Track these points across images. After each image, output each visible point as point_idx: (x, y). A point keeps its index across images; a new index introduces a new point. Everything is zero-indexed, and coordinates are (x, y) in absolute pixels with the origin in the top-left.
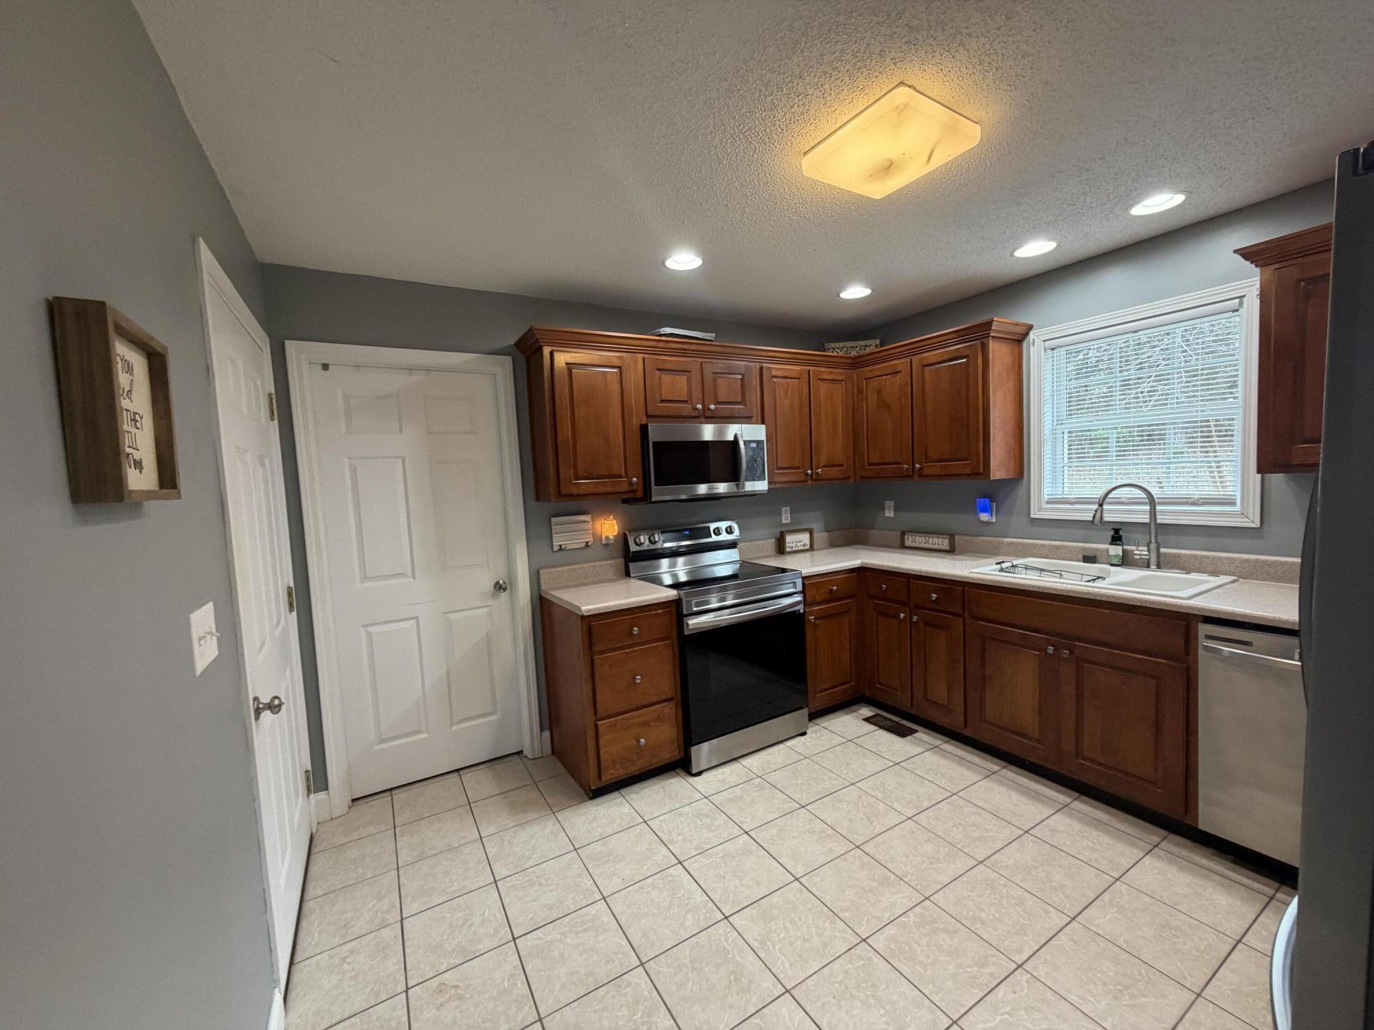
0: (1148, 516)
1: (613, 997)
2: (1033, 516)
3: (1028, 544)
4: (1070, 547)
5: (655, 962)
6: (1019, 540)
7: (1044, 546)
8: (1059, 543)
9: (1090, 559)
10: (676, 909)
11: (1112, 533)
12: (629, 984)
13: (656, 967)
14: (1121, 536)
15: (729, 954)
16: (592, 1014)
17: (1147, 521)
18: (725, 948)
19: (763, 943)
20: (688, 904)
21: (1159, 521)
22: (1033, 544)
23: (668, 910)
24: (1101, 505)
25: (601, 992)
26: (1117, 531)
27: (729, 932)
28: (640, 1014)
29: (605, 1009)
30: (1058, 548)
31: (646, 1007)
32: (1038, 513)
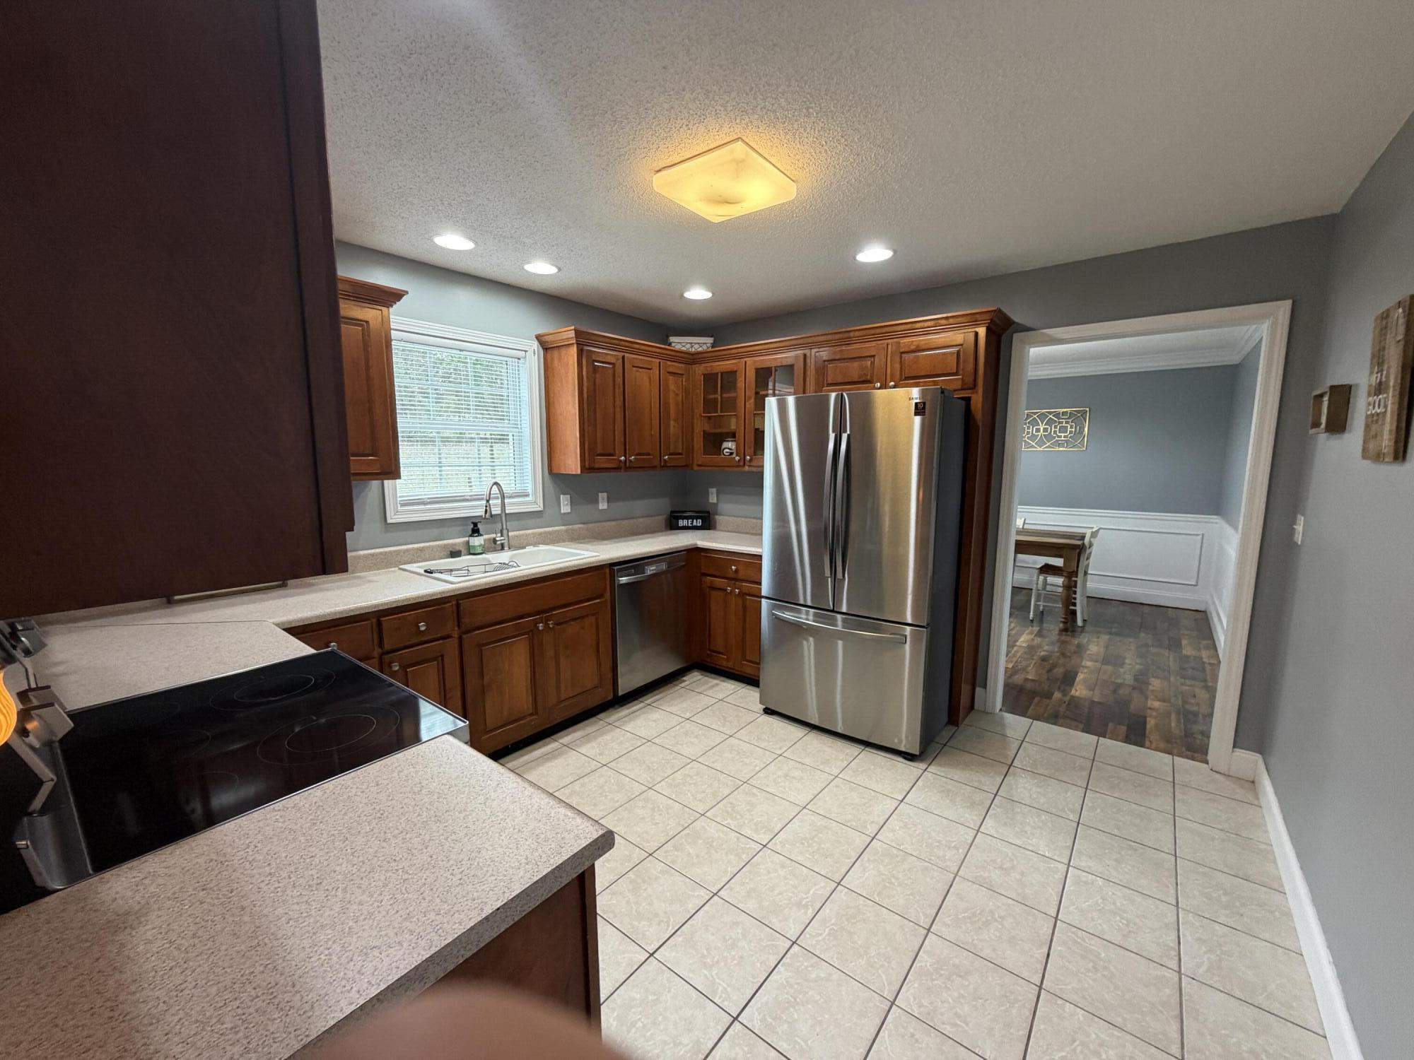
0: (500, 509)
1: (942, 1014)
2: (389, 521)
3: (390, 552)
4: (432, 547)
5: (883, 992)
6: (378, 550)
7: (407, 550)
8: (422, 545)
9: (455, 554)
10: (811, 993)
11: (472, 526)
12: (920, 1006)
13: (887, 988)
14: (478, 529)
15: (833, 929)
16: (970, 1025)
17: (499, 512)
18: (829, 934)
19: (806, 907)
20: (798, 984)
21: (507, 512)
22: (395, 551)
23: (817, 1002)
24: (488, 501)
25: (947, 1029)
26: (475, 524)
27: (810, 934)
28: (936, 982)
29: (959, 1017)
30: (421, 550)
31: (927, 980)
32: (396, 517)
